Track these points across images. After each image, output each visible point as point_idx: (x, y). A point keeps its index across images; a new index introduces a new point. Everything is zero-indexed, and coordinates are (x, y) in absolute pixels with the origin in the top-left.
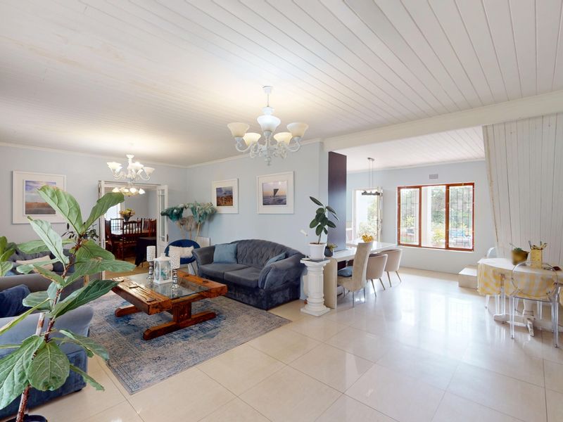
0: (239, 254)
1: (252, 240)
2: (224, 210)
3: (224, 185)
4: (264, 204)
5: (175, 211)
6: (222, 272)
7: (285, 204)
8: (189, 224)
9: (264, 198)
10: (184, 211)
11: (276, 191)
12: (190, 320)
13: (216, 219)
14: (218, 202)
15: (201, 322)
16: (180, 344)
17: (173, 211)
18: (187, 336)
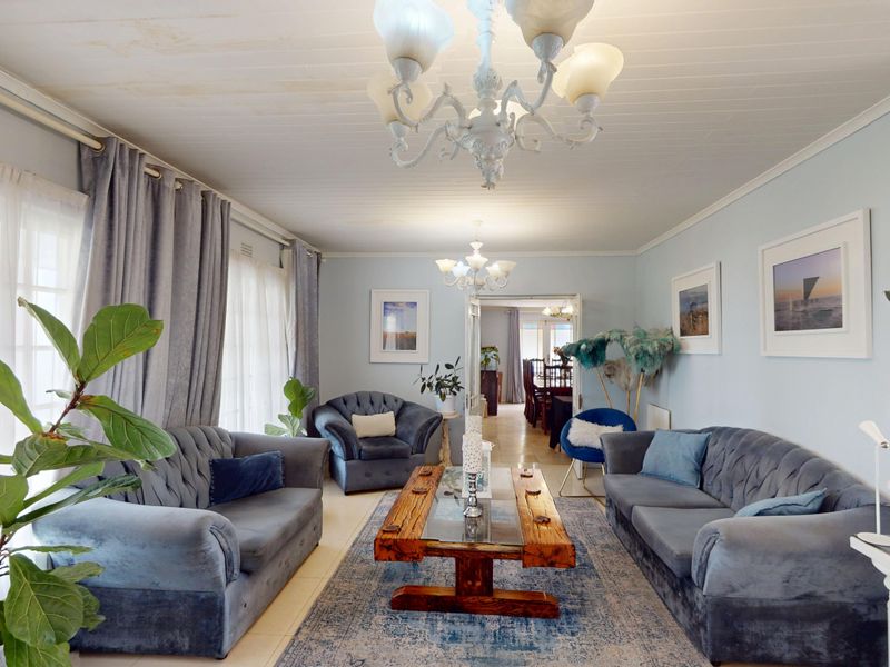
0: (708, 464)
1: (747, 431)
2: (693, 344)
3: (690, 283)
4: (778, 328)
5: (583, 346)
6: (629, 501)
7: (839, 325)
8: (623, 374)
9: (779, 308)
10: (609, 348)
11: (810, 283)
12: (488, 600)
13: (682, 365)
14: (682, 325)
15: (517, 615)
16: (424, 651)
17: (579, 348)
18: (454, 638)
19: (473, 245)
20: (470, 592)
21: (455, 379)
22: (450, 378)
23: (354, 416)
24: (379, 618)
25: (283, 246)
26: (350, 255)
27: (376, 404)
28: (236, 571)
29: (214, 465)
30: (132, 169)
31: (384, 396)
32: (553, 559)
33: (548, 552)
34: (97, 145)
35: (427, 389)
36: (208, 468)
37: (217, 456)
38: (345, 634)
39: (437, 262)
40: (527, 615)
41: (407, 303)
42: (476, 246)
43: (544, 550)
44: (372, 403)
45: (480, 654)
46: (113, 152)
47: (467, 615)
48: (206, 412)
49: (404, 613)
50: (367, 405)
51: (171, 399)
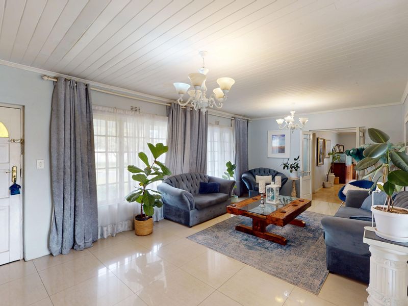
15: (270, 241)
18: (246, 240)
19: (291, 112)
20: (256, 230)
21: (297, 164)
22: (296, 164)
23: (257, 176)
24: (230, 231)
25: (232, 120)
26: (258, 119)
27: (266, 173)
28: (194, 208)
29: (201, 183)
30: (177, 109)
31: (269, 169)
32: (276, 222)
33: (274, 220)
34: (170, 105)
35: (286, 168)
36: (199, 184)
37: (202, 181)
38: (219, 231)
39: (277, 120)
40: (274, 241)
41: (281, 135)
42: (292, 113)
43: (273, 219)
44: (264, 172)
45: (250, 245)
46: (173, 105)
47: (255, 237)
48: (202, 170)
49: (238, 231)
50: (262, 172)
51: (191, 165)
